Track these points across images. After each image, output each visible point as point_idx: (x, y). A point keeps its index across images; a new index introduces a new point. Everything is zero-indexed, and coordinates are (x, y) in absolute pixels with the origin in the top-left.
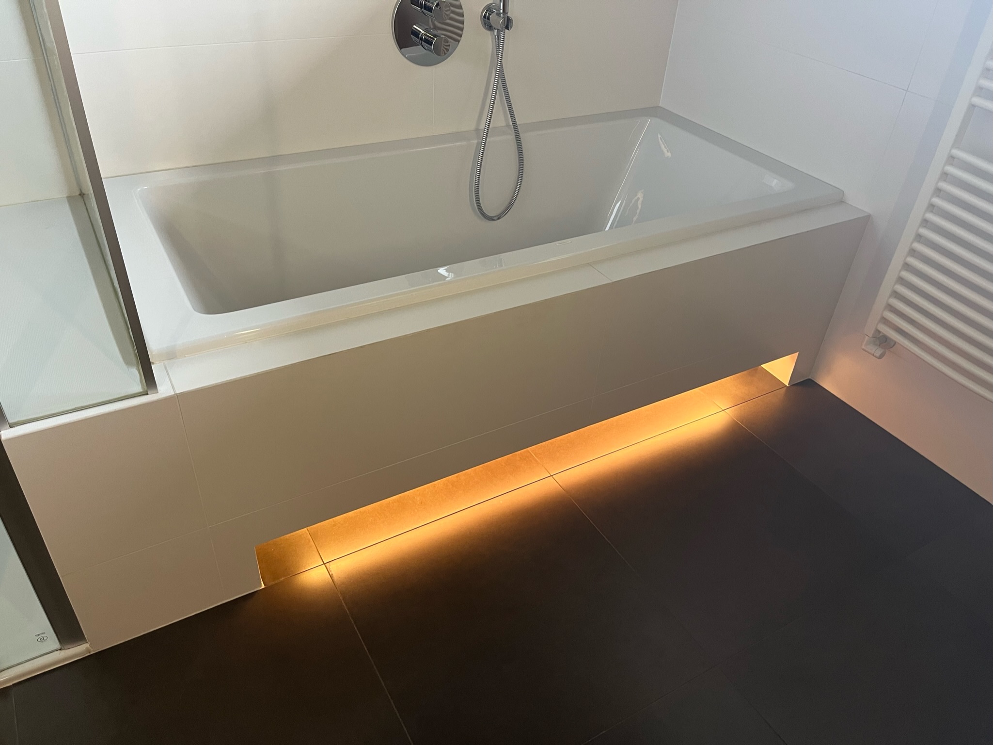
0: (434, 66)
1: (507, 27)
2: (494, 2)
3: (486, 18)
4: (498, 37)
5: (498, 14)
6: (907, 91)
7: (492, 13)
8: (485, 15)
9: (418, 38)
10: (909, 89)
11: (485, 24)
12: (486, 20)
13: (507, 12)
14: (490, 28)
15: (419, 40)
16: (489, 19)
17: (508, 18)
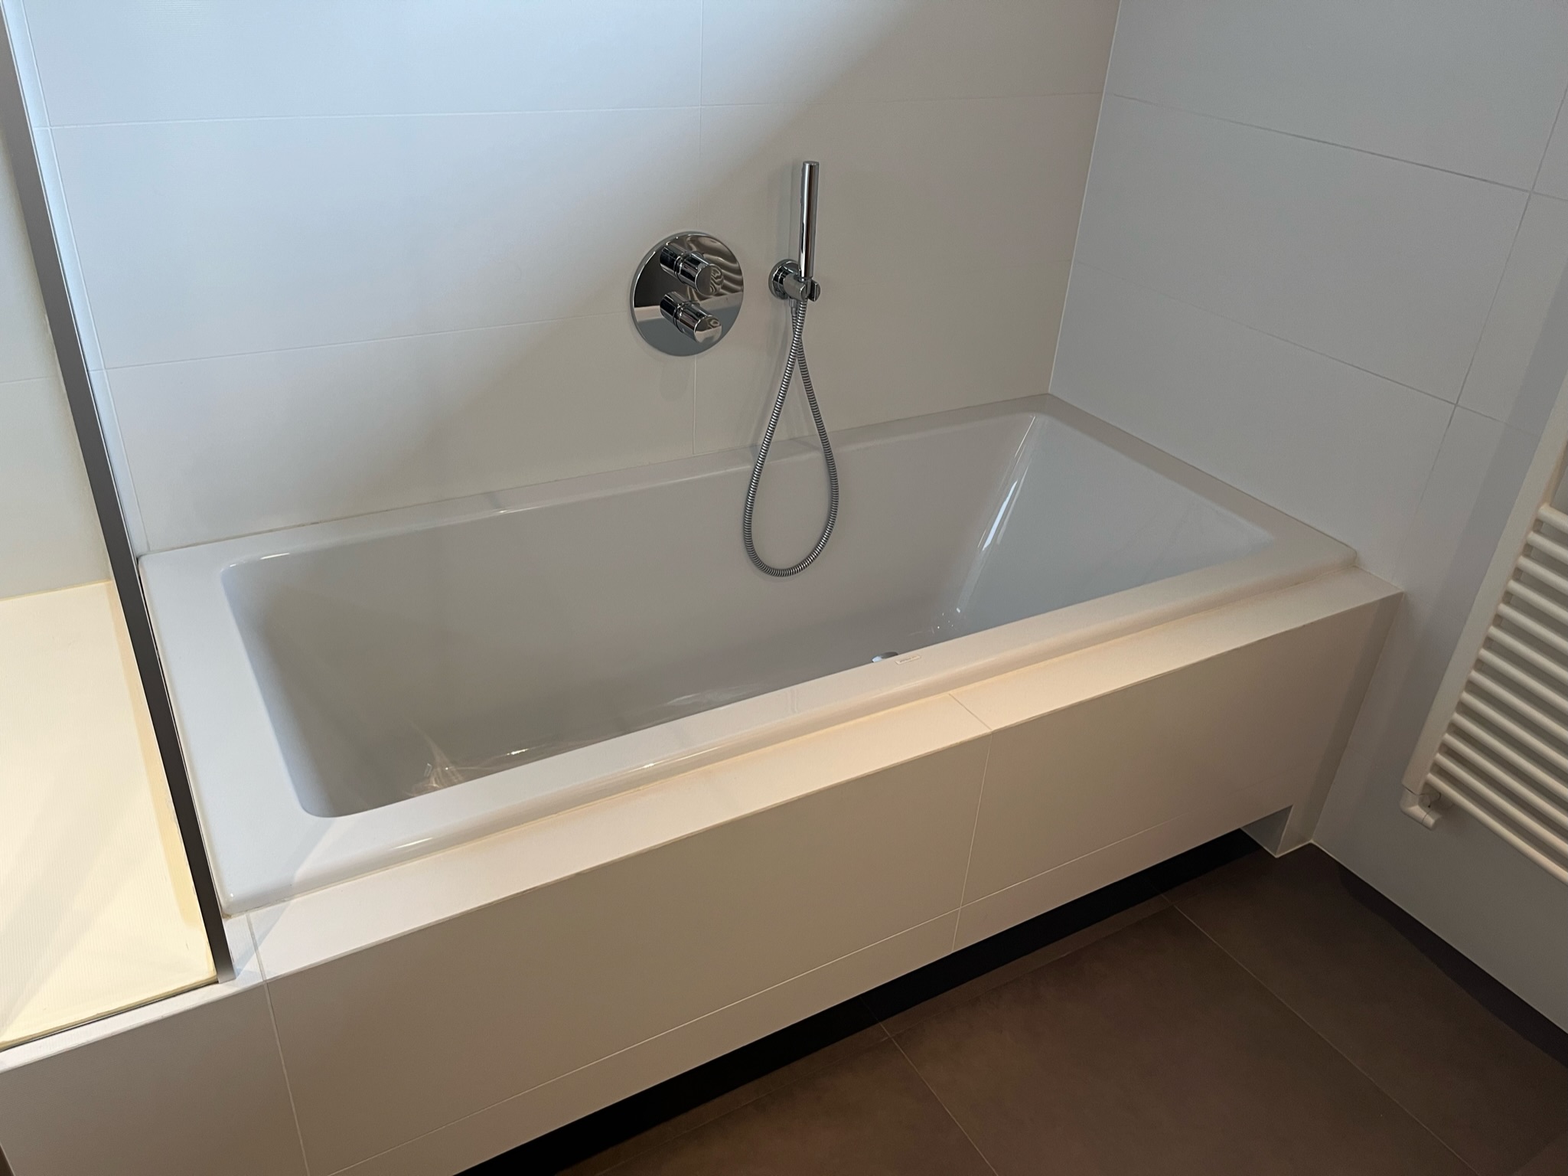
0: (696, 356)
1: (811, 297)
2: (791, 258)
3: (777, 281)
4: (797, 309)
5: (798, 278)
6: (1456, 405)
7: (787, 274)
8: (777, 276)
9: (672, 315)
10: (1459, 402)
11: (776, 290)
12: (778, 283)
13: (811, 275)
14: (784, 295)
15: (672, 317)
16: (781, 281)
17: (813, 283)
